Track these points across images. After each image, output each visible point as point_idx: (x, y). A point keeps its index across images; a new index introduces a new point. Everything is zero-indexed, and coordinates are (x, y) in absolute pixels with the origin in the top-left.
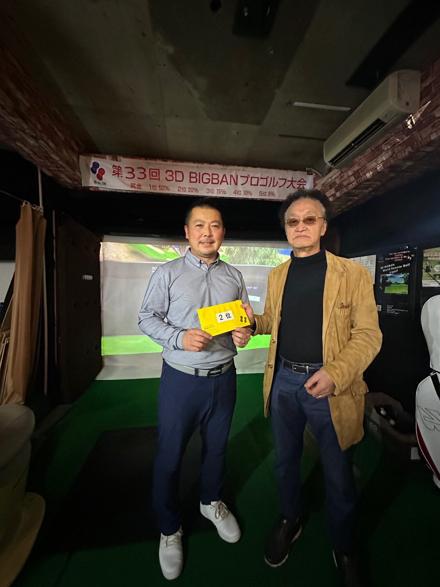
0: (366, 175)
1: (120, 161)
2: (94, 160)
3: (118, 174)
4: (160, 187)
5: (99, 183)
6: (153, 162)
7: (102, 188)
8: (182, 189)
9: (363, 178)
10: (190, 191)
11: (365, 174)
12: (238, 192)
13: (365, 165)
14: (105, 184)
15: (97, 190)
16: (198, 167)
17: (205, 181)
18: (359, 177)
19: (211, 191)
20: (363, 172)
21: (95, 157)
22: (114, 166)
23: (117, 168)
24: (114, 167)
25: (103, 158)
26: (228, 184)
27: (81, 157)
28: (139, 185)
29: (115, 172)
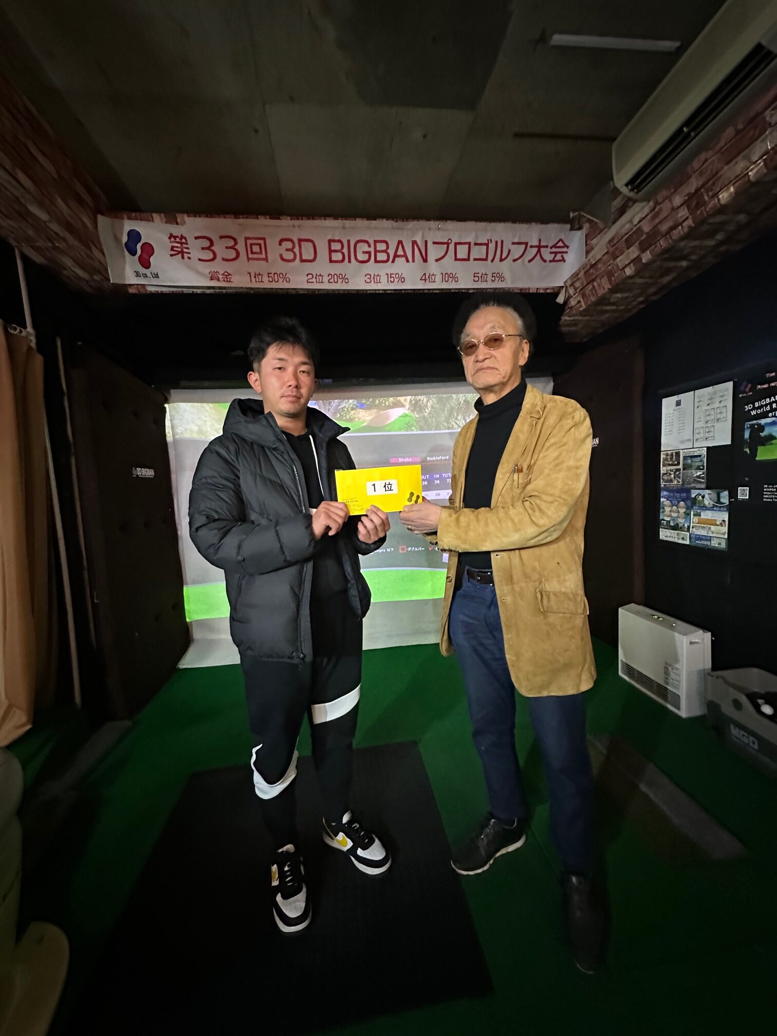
0: (718, 197)
1: (184, 223)
2: (129, 225)
3: (182, 253)
4: (270, 275)
5: (145, 276)
6: (251, 221)
7: (152, 286)
8: (316, 278)
9: (711, 205)
10: (332, 280)
11: (716, 195)
12: (429, 277)
13: (716, 173)
14: (157, 276)
15: (142, 291)
16: (344, 228)
17: (361, 257)
18: (701, 204)
19: (374, 278)
20: (711, 190)
21: (129, 218)
22: (171, 236)
23: (178, 240)
24: (172, 239)
25: (149, 221)
26: (408, 261)
27: (100, 218)
28: (227, 276)
29: (175, 249)
